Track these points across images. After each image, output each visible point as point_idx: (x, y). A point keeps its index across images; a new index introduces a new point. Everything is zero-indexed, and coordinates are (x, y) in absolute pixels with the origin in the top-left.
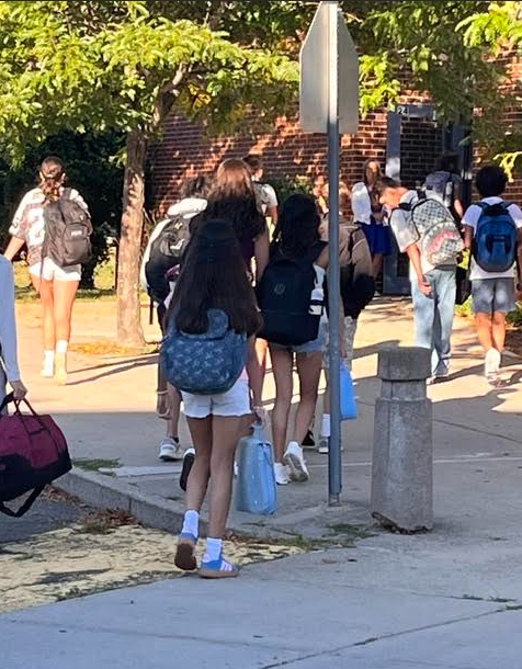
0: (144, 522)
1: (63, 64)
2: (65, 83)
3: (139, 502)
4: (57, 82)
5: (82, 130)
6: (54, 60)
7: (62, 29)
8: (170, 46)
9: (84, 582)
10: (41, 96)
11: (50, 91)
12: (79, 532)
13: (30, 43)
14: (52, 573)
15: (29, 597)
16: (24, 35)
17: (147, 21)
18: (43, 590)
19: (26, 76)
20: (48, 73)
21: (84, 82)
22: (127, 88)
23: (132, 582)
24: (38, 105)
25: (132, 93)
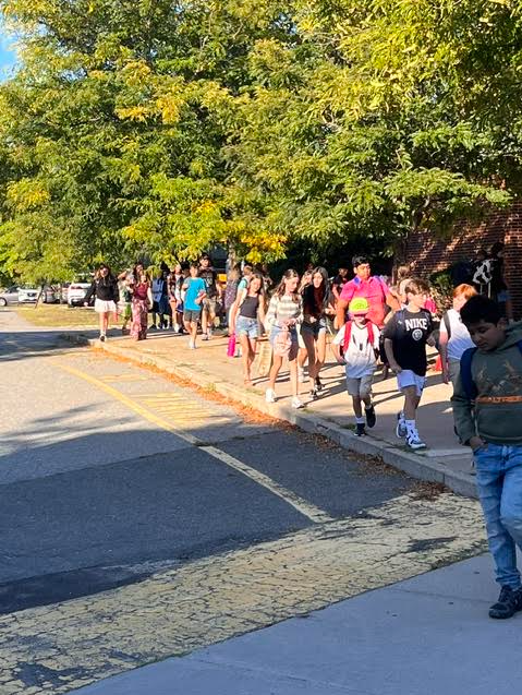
0: (456, 491)
1: (363, 198)
2: (362, 209)
3: (451, 477)
4: (358, 209)
5: (371, 236)
6: (357, 195)
7: (361, 177)
8: (429, 182)
9: (443, 550)
10: (348, 217)
11: (354, 214)
12: (415, 499)
13: (341, 186)
14: (416, 541)
15: (410, 565)
16: (337, 181)
17: (412, 169)
18: (417, 557)
19: (339, 206)
20: (353, 204)
21: (374, 208)
22: (400, 210)
23: (478, 551)
24: (346, 223)
25: (402, 213)
